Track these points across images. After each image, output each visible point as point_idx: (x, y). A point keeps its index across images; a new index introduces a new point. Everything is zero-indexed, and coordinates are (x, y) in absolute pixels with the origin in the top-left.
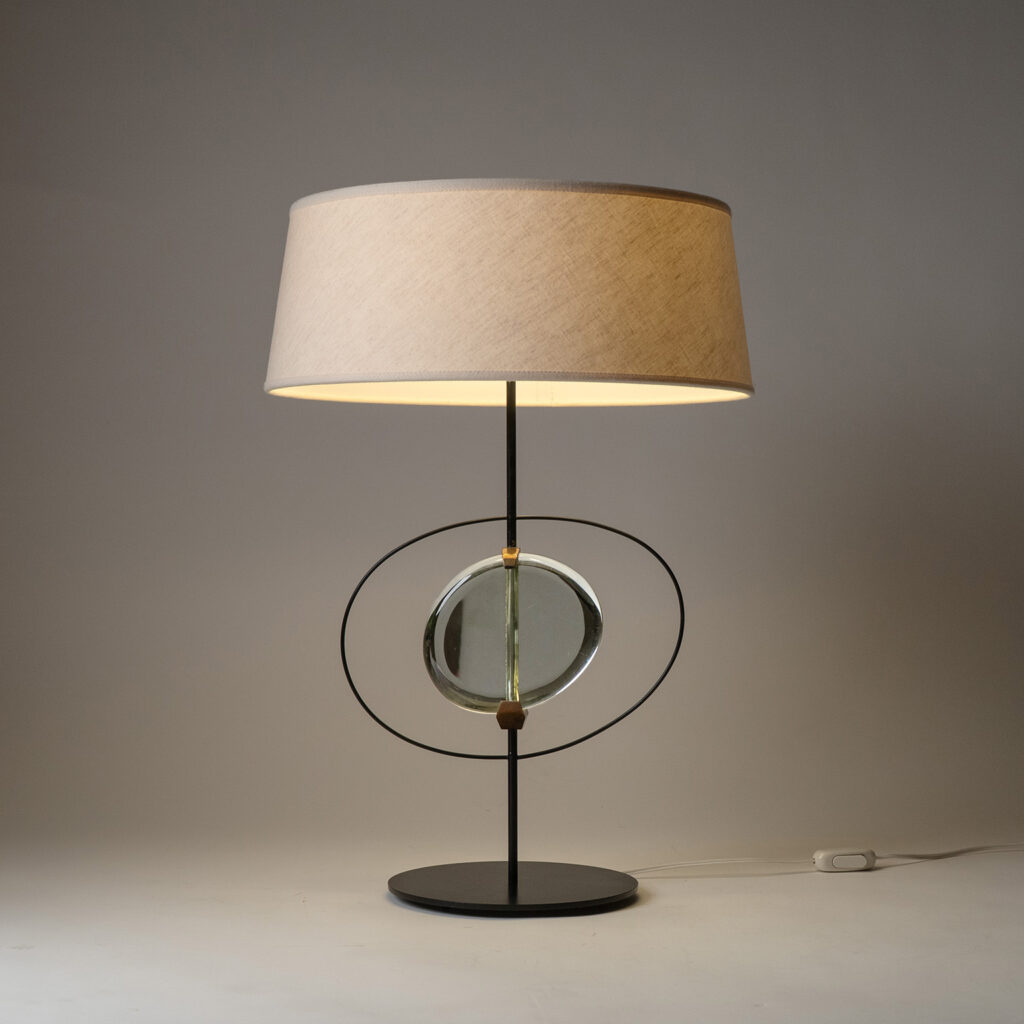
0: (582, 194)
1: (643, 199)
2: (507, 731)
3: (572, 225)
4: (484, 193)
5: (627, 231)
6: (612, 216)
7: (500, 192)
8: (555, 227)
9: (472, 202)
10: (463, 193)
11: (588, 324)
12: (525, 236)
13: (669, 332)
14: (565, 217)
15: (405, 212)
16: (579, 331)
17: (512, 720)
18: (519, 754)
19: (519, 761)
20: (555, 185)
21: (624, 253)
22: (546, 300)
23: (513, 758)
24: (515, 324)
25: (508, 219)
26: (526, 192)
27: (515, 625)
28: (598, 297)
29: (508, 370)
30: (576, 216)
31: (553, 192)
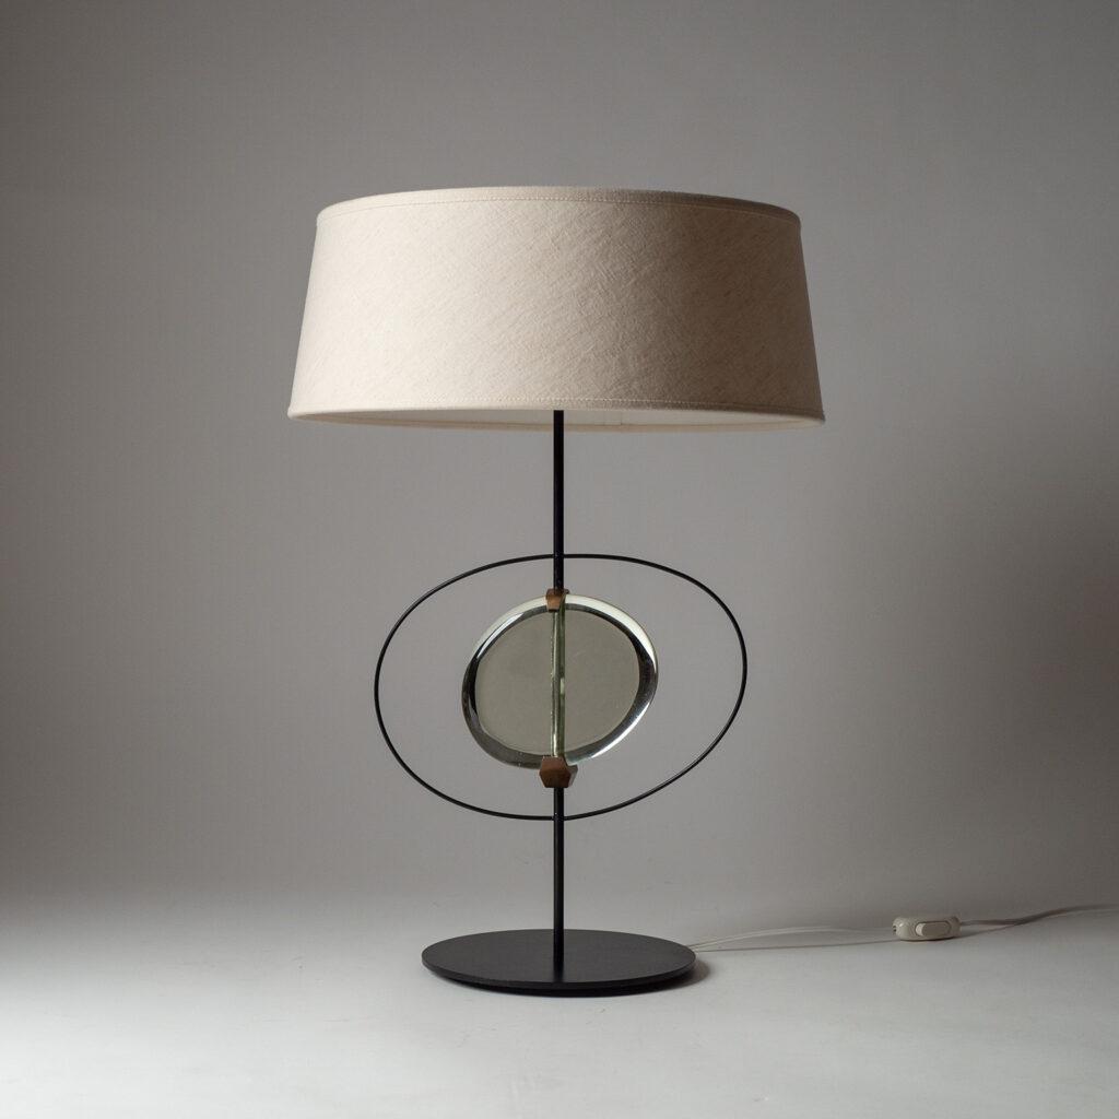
2: (552, 790)
17: (558, 779)
18: (566, 815)
19: (566, 822)
23: (559, 819)
27: (561, 673)
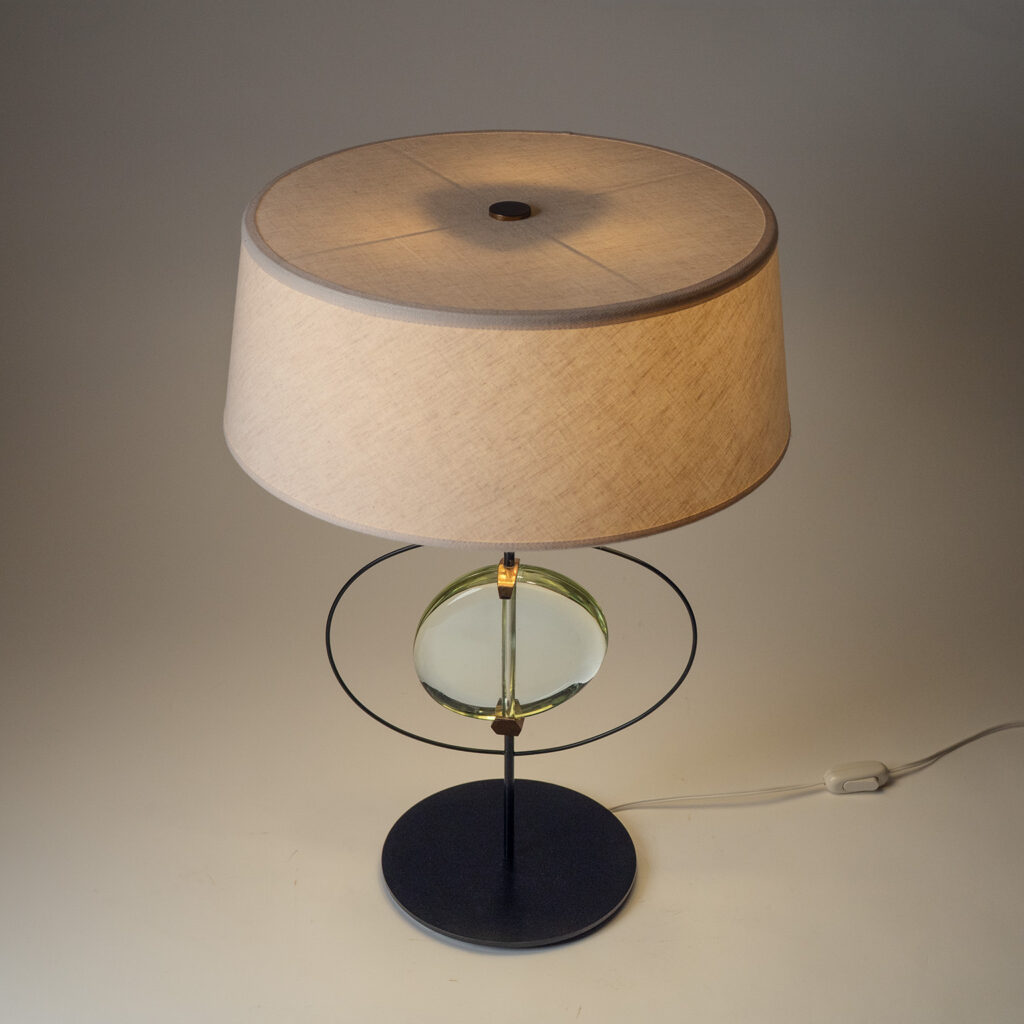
0: (582, 330)
1: (660, 318)
3: (570, 368)
4: (460, 331)
5: (638, 364)
6: (620, 351)
7: (480, 332)
8: (548, 373)
9: (446, 342)
10: (436, 329)
11: (585, 483)
12: (511, 385)
13: (685, 468)
14: (561, 361)
15: (365, 336)
16: (575, 493)
20: (549, 323)
21: (634, 392)
22: (535, 461)
23: (509, 754)
24: (497, 489)
25: (490, 365)
26: (513, 332)
28: (599, 451)
29: (487, 541)
30: (574, 359)
31: (547, 331)
